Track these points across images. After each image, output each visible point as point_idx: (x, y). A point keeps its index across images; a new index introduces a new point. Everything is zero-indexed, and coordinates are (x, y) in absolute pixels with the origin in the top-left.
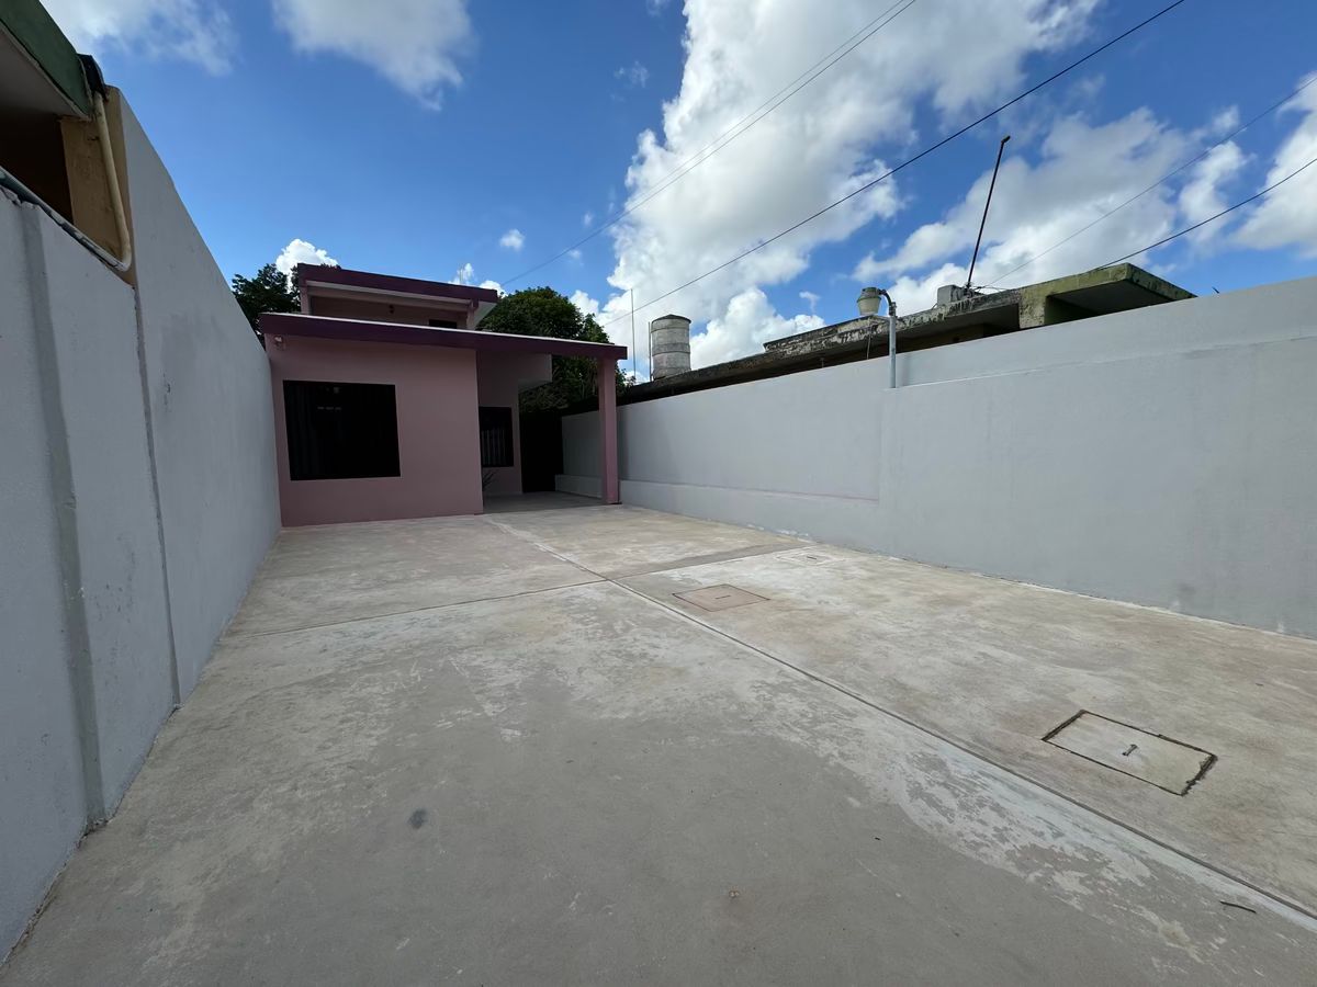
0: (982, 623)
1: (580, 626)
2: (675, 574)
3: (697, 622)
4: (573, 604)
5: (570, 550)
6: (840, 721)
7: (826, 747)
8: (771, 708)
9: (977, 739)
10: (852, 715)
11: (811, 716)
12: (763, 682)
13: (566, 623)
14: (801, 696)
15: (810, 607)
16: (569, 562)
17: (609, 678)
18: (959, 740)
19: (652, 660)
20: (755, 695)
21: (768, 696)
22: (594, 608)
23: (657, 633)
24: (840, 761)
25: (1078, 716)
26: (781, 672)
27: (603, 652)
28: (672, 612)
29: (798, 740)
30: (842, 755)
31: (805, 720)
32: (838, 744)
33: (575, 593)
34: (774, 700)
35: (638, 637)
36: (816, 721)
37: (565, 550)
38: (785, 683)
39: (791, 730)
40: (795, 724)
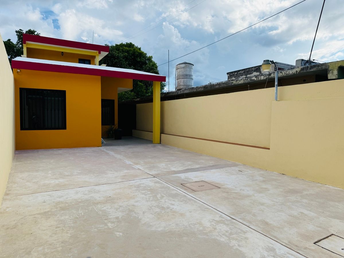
0: (305, 201)
1: (143, 196)
2: (183, 176)
3: (190, 195)
4: (141, 187)
5: (140, 164)
6: (240, 234)
7: (233, 243)
8: (215, 229)
9: (289, 242)
10: (245, 233)
11: (230, 232)
12: (214, 220)
13: (138, 194)
14: (228, 225)
15: (236, 192)
16: (139, 169)
17: (155, 216)
18: (283, 242)
19: (172, 210)
20: (210, 224)
21: (215, 225)
22: (149, 189)
23: (174, 200)
24: (238, 247)
25: (330, 236)
26: (221, 216)
27: (153, 206)
28: (181, 191)
29: (224, 240)
30: (239, 245)
31: (227, 233)
32: (238, 242)
33: (141, 182)
34: (217, 226)
35: (167, 201)
36: (231, 234)
37: (137, 164)
38: (222, 220)
39: (222, 237)
40: (223, 234)
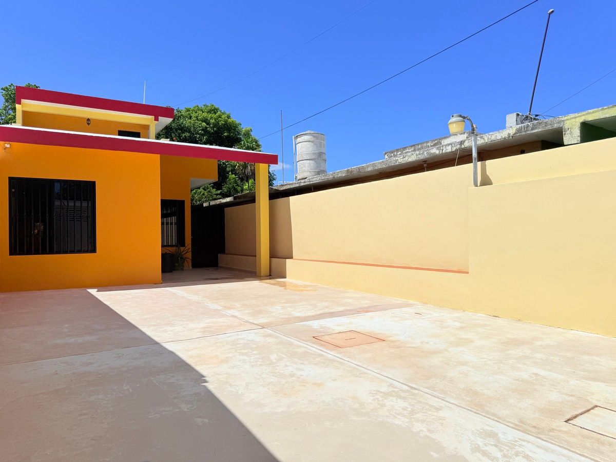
0: (538, 355)
1: (245, 357)
2: (315, 324)
3: (331, 354)
4: (238, 344)
6: (429, 412)
7: (418, 427)
8: (383, 405)
9: (521, 422)
10: (438, 409)
11: (410, 409)
12: (378, 391)
13: (235, 356)
14: (404, 399)
15: (415, 345)
17: (268, 389)
18: (509, 422)
19: (299, 378)
20: (372, 398)
21: (381, 399)
22: (255, 346)
23: (301, 362)
24: (428, 434)
25: (593, 408)
26: (391, 385)
27: (263, 373)
28: (314, 348)
29: (400, 423)
30: (429, 430)
31: (405, 412)
32: (427, 424)
33: (238, 337)
34: (385, 401)
35: (288, 364)
36: (413, 412)
38: (394, 391)
39: (396, 417)
40: (398, 414)
